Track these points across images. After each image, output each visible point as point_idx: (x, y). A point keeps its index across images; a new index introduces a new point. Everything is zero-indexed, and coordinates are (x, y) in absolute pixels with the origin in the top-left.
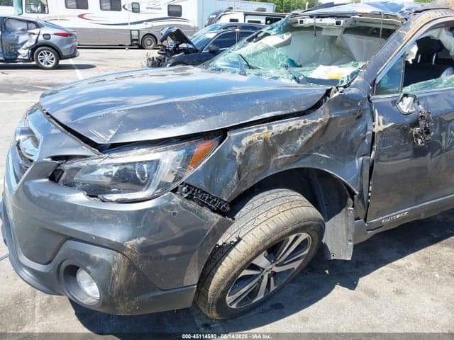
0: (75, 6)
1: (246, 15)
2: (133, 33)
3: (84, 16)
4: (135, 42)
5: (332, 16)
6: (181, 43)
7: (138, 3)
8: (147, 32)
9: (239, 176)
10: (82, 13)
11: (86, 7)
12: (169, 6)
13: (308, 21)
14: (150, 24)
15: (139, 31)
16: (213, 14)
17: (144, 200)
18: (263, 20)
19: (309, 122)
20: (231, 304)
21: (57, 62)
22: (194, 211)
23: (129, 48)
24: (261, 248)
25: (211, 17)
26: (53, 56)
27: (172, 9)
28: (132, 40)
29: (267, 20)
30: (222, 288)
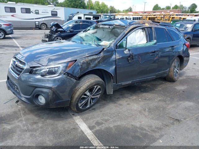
0: (10, 11)
1: (85, 15)
2: (36, 23)
3: (14, 16)
4: (37, 27)
5: (108, 25)
6: (58, 29)
7: (38, 10)
8: (43, 22)
9: (81, 71)
10: (13, 14)
11: (15, 12)
12: (52, 11)
13: (101, 26)
14: (44, 19)
15: (39, 22)
16: (71, 15)
17: (56, 77)
18: (92, 17)
19: (98, 57)
20: (80, 106)
21: (5, 36)
22: (69, 79)
23: (35, 29)
24: (87, 89)
25: (70, 16)
26: (3, 34)
27: (53, 13)
28: (36, 26)
29: (93, 17)
30: (77, 100)
